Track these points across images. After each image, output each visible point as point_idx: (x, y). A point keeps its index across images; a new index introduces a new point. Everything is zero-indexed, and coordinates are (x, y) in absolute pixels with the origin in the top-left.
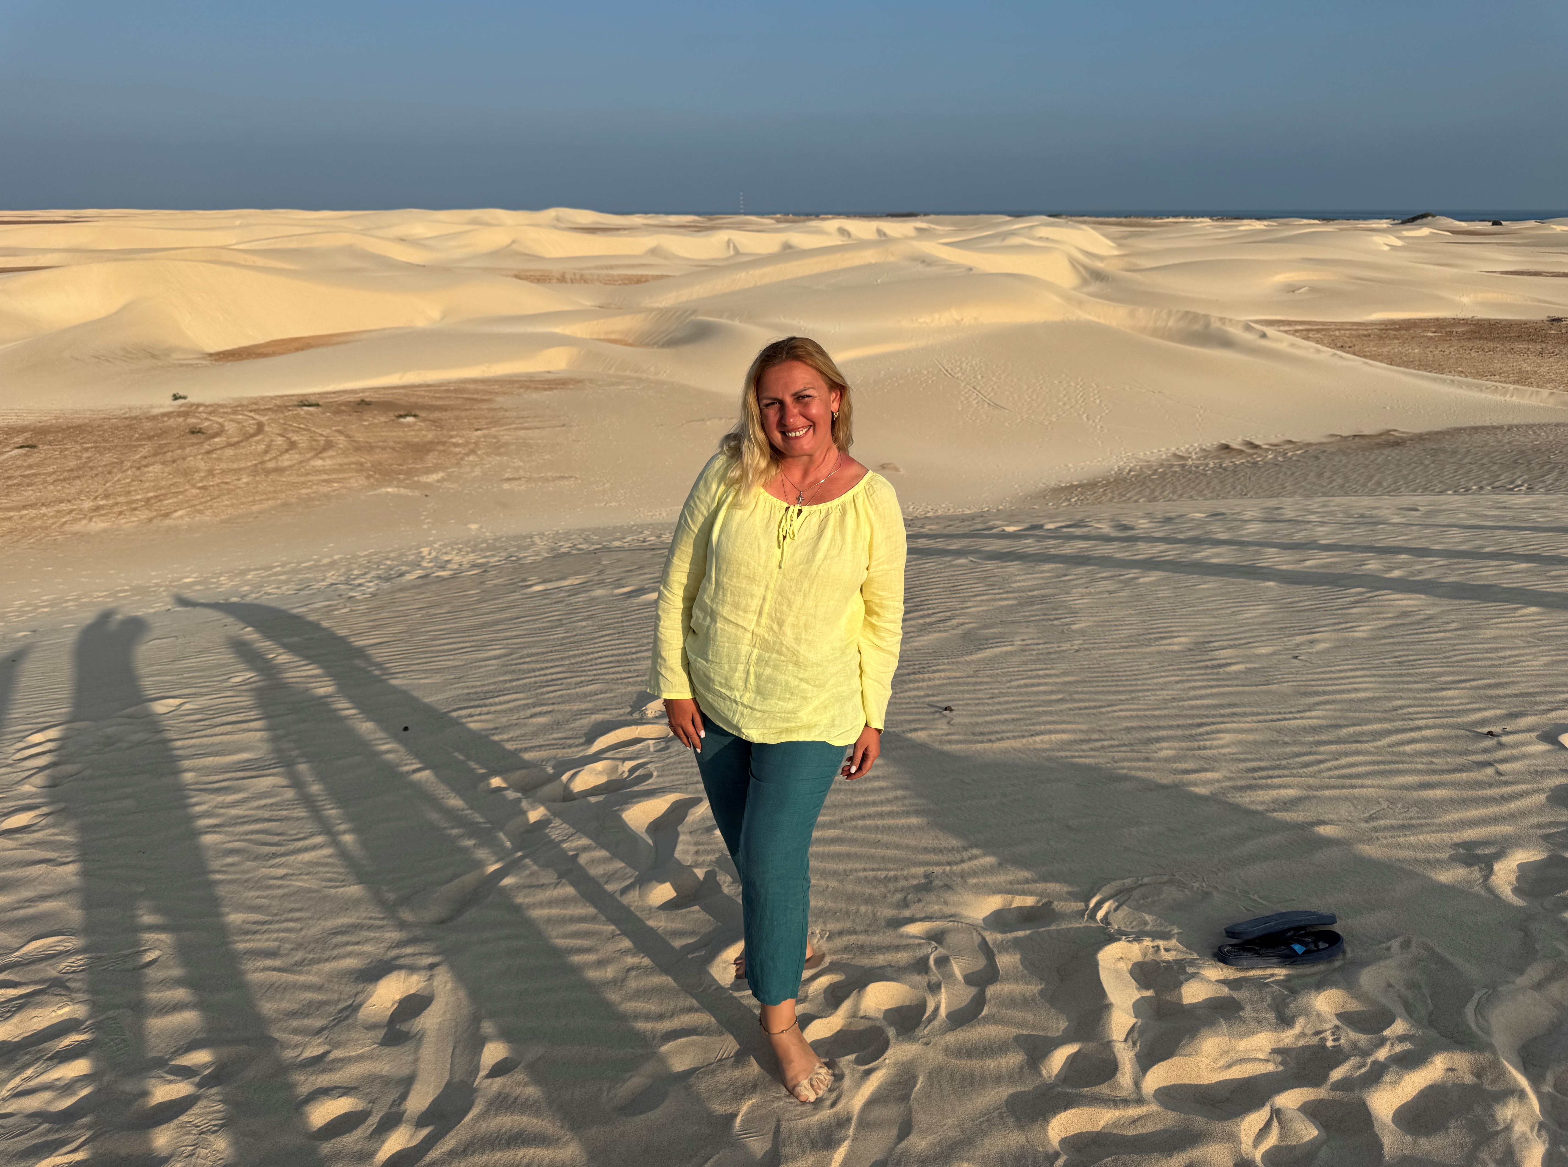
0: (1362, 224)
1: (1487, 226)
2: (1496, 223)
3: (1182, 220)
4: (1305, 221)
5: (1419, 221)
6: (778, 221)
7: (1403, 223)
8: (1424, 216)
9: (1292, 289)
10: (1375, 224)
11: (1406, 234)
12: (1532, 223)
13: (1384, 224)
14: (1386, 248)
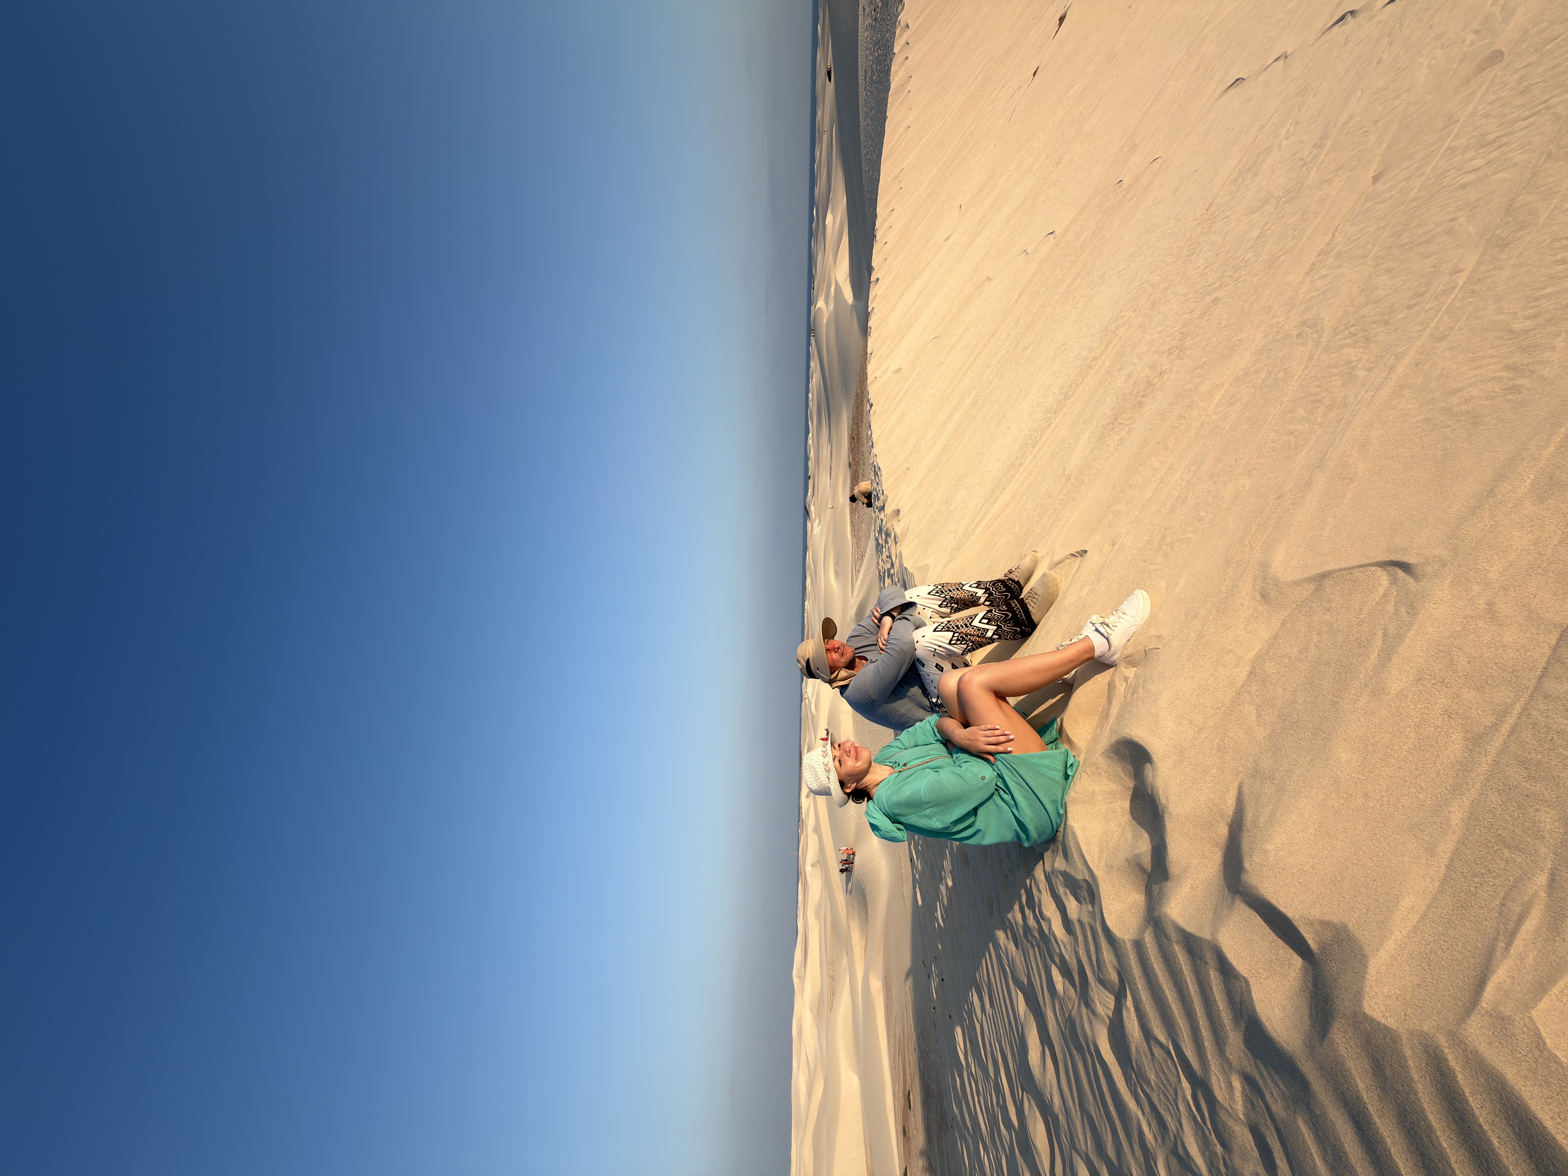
0: (809, 533)
1: (811, 482)
2: (809, 478)
3: (806, 615)
4: (807, 558)
5: (808, 509)
6: (802, 832)
7: (808, 515)
8: (806, 508)
9: (837, 574)
10: (809, 528)
11: (813, 516)
12: (810, 463)
13: (809, 524)
14: (820, 526)
